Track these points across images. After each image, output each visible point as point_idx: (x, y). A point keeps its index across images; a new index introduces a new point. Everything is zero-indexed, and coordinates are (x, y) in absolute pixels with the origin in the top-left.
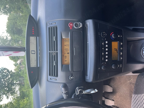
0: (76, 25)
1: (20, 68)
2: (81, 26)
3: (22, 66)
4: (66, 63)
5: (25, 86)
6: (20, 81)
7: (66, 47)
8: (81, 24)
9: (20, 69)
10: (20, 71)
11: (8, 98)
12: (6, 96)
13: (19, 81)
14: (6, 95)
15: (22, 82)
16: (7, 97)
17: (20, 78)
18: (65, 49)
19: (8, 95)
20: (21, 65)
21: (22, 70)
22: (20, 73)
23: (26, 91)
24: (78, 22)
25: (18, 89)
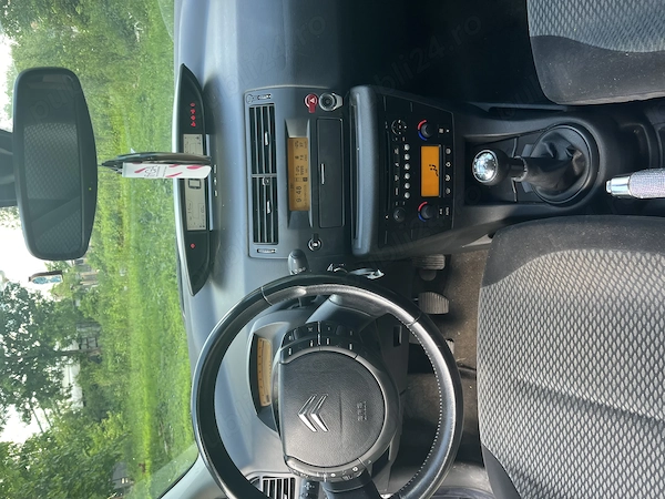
0: (326, 102)
1: (79, 284)
2: (339, 104)
3: (88, 273)
4: (299, 205)
5: (104, 363)
6: (80, 340)
7: (298, 163)
8: (339, 99)
9: (79, 287)
10: (81, 294)
11: (27, 417)
12: (18, 410)
13: (74, 342)
14: (18, 405)
15: (93, 345)
16: (22, 413)
17: (81, 327)
18: (296, 166)
19: (28, 406)
20: (81, 271)
21: (89, 291)
22: (78, 303)
23: (114, 386)
24: (330, 92)
25: (72, 375)
